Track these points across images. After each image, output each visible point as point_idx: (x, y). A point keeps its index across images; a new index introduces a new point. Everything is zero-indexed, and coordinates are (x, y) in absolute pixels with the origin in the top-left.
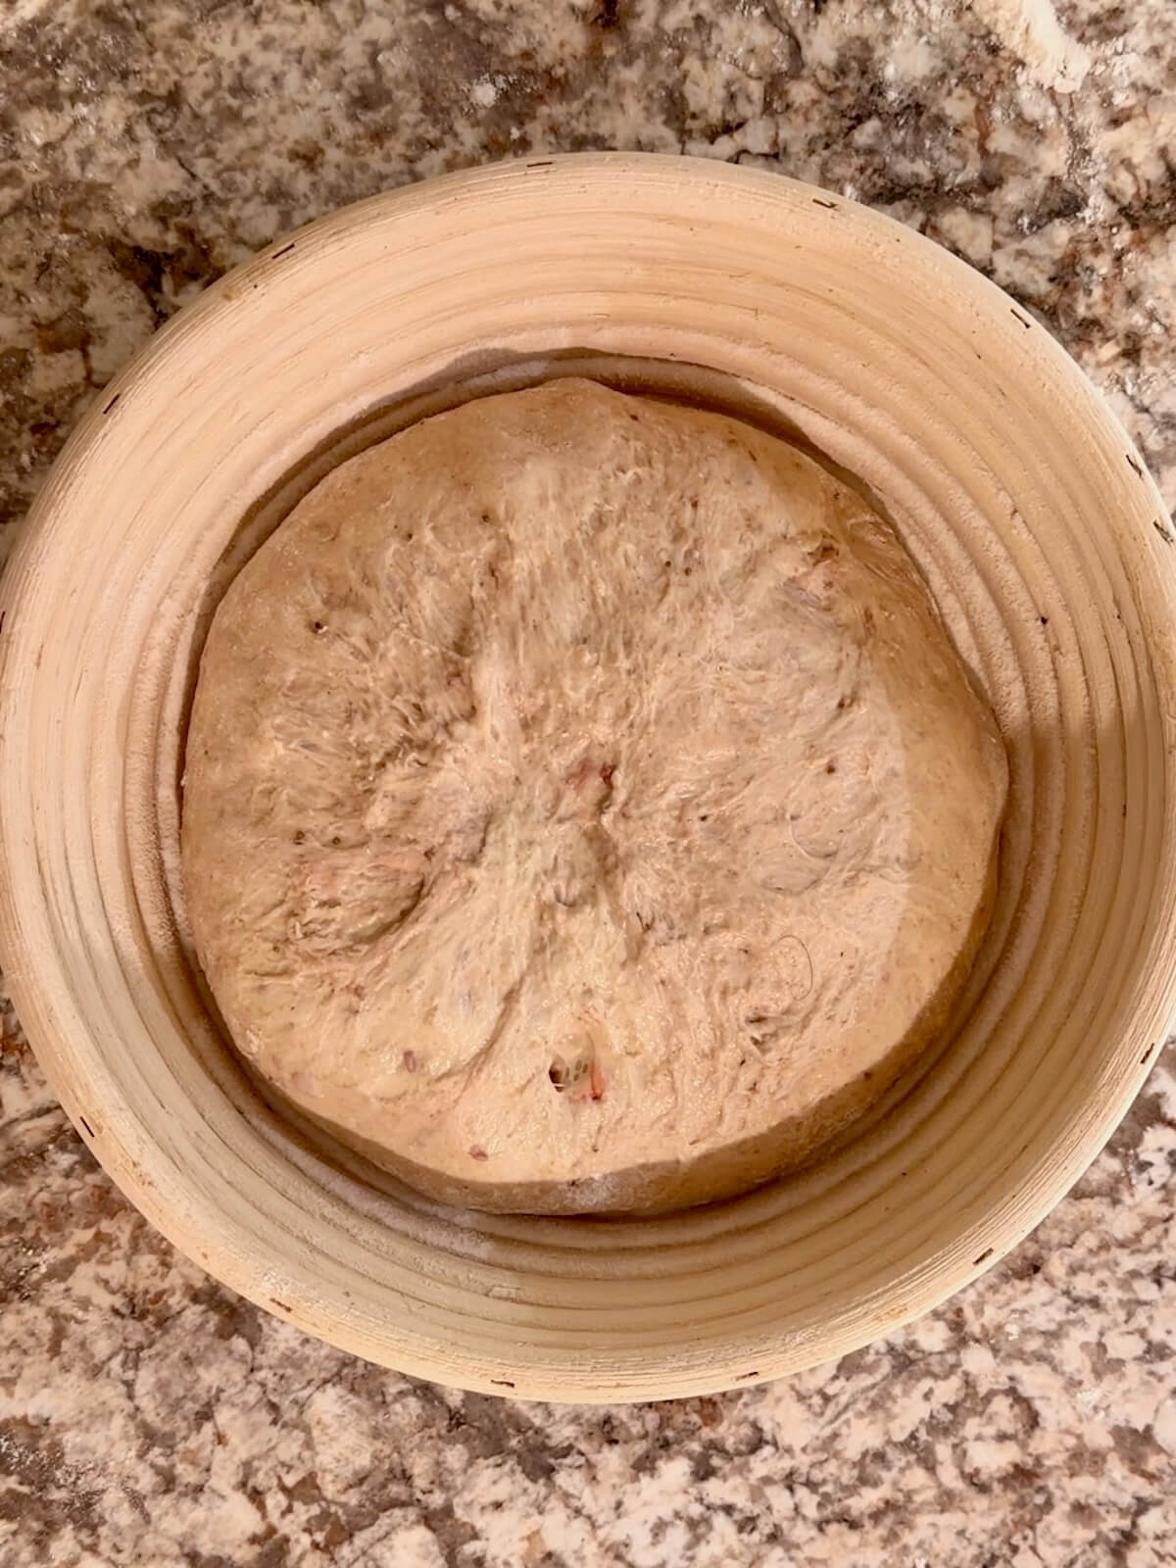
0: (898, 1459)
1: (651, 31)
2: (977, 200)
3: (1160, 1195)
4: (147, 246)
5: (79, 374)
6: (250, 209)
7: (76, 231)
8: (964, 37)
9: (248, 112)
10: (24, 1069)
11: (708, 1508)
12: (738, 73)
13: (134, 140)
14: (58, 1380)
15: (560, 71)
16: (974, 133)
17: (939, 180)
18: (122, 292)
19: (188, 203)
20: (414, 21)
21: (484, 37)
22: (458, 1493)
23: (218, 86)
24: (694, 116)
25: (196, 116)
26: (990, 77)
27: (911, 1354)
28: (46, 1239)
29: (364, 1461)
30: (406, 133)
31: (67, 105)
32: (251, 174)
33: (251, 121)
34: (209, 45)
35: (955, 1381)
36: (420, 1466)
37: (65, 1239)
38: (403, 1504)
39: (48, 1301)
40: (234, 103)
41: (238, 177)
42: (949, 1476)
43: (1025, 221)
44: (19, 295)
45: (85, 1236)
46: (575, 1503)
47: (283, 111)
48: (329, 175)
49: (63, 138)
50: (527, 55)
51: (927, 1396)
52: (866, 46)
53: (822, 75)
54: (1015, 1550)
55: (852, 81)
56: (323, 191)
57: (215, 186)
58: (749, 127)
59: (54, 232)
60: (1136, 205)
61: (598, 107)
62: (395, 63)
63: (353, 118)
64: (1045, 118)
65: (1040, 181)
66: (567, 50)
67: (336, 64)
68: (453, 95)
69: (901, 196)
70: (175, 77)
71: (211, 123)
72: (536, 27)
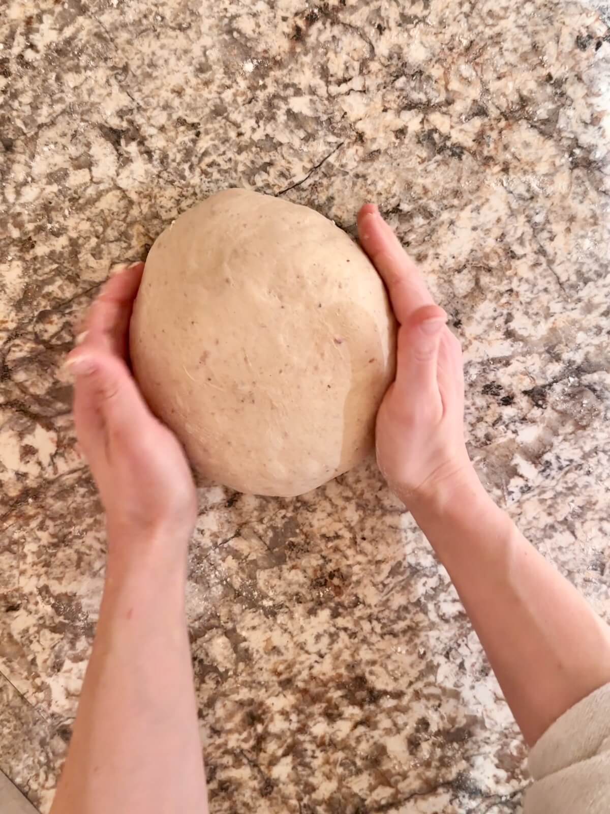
0: (413, 610)
1: (315, 42)
2: (444, 109)
3: (517, 504)
4: (115, 127)
5: (88, 178)
6: (156, 113)
7: (87, 121)
8: (439, 44)
9: (155, 74)
10: (66, 455)
11: (338, 629)
12: (349, 58)
13: (110, 85)
14: (79, 578)
15: (278, 58)
16: (443, 82)
17: (429, 101)
18: (105, 145)
19: (131, 110)
20: (221, 38)
21: (249, 44)
22: (239, 623)
23: (143, 64)
24: (332, 76)
25: (134, 76)
26: (449, 60)
27: (418, 567)
28: (75, 522)
29: (201, 610)
30: (217, 82)
31: (83, 71)
32: (156, 99)
33: (156, 78)
34: (139, 48)
35: (435, 579)
36: (223, 612)
37: (82, 522)
38: (217, 627)
39: (75, 547)
40: (149, 70)
41: (151, 100)
42: (433, 616)
43: (463, 117)
44: (64, 147)
45: (90, 521)
46: (285, 627)
47: (169, 73)
48: (187, 99)
49: (82, 84)
50: (266, 51)
51: (424, 585)
52: (400, 48)
53: (383, 60)
54: (459, 645)
55: (395, 61)
56: (185, 105)
57: (141, 104)
58: (354, 80)
59: (78, 121)
60: (508, 111)
61: (293, 73)
62: (213, 55)
63: (197, 76)
64: (471, 76)
65: (469, 102)
66: (282, 49)
67: (189, 55)
68: (236, 67)
69: (414, 107)
70: (126, 60)
71: (140, 78)
72: (269, 40)
